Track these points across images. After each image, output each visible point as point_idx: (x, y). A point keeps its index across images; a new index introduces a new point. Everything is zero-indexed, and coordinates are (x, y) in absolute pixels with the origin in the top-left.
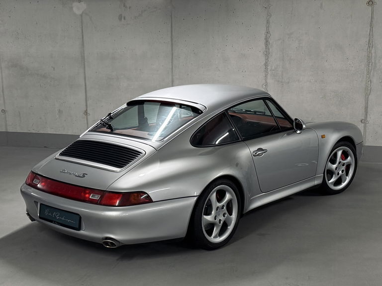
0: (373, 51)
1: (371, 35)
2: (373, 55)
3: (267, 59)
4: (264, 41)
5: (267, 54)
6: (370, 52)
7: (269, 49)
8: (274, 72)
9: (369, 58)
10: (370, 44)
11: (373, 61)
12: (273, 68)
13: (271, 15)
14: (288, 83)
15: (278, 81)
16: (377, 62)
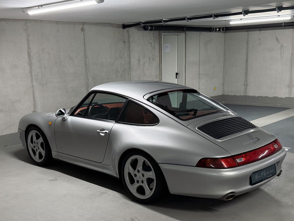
0: (87, 60)
1: (85, 50)
2: (88, 62)
3: (31, 68)
4: (27, 54)
5: (30, 64)
6: (86, 61)
7: (31, 60)
8: (36, 77)
9: (86, 65)
10: (85, 56)
11: (88, 67)
12: (36, 74)
13: (29, 36)
14: (46, 84)
15: (40, 83)
16: (90, 66)
